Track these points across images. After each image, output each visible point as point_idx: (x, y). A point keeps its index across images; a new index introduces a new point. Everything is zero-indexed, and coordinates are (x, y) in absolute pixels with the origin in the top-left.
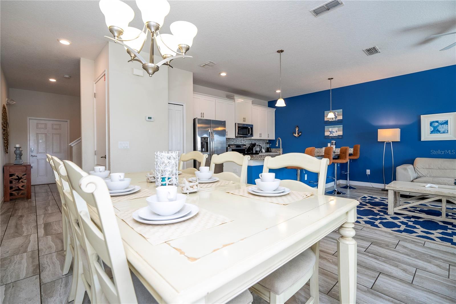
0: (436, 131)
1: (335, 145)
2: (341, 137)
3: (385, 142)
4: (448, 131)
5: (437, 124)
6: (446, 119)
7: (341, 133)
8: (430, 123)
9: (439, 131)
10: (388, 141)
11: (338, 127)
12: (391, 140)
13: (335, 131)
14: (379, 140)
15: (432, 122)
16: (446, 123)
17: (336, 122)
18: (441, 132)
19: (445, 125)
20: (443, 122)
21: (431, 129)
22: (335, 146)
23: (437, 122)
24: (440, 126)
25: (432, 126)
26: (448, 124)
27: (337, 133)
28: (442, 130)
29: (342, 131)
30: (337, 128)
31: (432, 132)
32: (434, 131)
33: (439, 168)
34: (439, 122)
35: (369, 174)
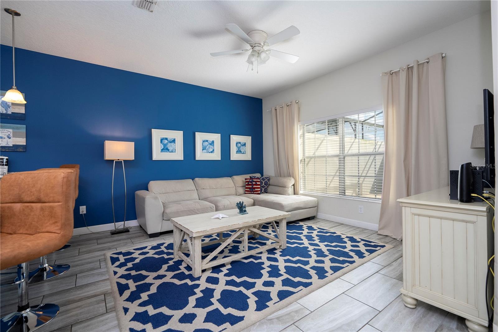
0: (166, 149)
1: (6, 165)
2: (21, 150)
3: (114, 161)
4: (175, 150)
5: (167, 141)
6: (174, 137)
7: (22, 141)
8: (161, 140)
9: (168, 150)
10: (118, 160)
11: (13, 128)
12: (122, 158)
13: (6, 137)
14: (108, 157)
15: (162, 139)
16: (174, 141)
17: (9, 118)
18: (170, 151)
19: (173, 143)
20: (171, 140)
21: (161, 147)
22: (7, 167)
23: (166, 139)
24: (169, 143)
25: (162, 144)
26: (175, 143)
27: (9, 140)
28: (170, 149)
29: (25, 137)
30: (11, 130)
31: (162, 150)
32: (165, 149)
33: (173, 191)
34: (168, 139)
35: (85, 212)
